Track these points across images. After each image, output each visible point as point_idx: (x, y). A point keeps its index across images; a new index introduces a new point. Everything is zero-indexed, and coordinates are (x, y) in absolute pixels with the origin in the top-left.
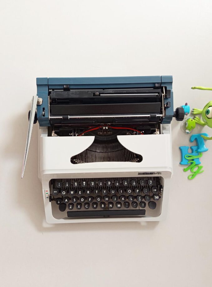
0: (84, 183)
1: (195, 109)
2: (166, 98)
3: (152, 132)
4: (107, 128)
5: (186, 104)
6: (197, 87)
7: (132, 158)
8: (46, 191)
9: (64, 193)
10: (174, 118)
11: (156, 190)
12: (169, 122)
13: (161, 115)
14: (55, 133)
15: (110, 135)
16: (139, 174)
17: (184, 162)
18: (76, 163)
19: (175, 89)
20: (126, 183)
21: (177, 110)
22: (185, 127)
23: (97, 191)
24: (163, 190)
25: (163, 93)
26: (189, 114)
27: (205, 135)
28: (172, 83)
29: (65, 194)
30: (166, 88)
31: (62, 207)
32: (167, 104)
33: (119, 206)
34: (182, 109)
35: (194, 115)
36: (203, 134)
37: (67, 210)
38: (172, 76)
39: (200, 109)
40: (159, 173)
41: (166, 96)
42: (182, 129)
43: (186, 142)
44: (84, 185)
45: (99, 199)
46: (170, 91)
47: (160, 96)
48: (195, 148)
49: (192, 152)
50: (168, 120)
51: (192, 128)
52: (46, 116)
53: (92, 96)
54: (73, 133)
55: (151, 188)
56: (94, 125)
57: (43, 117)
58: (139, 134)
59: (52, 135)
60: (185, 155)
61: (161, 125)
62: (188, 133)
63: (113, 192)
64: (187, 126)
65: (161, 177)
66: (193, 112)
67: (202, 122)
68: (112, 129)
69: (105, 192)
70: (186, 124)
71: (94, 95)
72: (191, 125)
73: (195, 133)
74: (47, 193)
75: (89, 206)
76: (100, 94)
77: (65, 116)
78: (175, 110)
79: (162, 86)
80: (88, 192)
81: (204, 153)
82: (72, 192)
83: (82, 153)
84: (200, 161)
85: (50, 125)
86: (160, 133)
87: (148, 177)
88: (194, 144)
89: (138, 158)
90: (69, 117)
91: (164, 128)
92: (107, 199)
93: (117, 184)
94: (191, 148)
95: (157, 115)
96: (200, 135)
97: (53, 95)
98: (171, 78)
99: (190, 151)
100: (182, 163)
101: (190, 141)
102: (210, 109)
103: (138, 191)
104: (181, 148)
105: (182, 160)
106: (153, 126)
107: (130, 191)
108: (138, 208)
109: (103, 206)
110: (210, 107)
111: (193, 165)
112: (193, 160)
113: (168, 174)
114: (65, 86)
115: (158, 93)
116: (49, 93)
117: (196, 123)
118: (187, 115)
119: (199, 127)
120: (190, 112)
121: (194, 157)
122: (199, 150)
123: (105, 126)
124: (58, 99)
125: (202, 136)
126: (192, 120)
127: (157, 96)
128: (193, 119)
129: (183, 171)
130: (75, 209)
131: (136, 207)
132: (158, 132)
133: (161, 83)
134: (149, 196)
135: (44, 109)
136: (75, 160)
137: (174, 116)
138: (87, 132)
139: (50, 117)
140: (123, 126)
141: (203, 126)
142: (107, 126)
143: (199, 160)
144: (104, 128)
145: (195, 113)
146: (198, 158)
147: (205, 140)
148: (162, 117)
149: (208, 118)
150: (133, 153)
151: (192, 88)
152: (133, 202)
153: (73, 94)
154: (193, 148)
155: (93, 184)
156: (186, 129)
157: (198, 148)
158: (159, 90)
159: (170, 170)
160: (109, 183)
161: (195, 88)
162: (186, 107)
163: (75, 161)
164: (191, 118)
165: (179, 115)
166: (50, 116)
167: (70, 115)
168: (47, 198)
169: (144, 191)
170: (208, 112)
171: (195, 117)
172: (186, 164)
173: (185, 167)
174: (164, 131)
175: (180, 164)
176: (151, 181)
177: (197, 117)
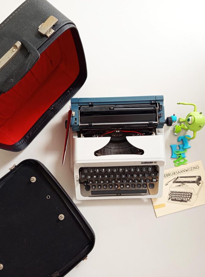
0: (104, 170)
1: (181, 118)
2: (159, 111)
3: (151, 134)
4: (119, 131)
5: (174, 115)
6: (181, 103)
7: (136, 152)
8: (77, 176)
9: (89, 177)
10: (165, 125)
11: (154, 175)
12: (162, 127)
13: (156, 122)
14: (83, 135)
15: (121, 137)
16: (142, 163)
17: (174, 156)
18: (98, 156)
19: (165, 104)
20: (133, 170)
21: (168, 118)
22: (174, 131)
23: (112, 176)
24: (159, 175)
25: (157, 107)
26: (177, 122)
27: (189, 136)
28: (163, 100)
30: (159, 104)
31: (88, 188)
32: (160, 114)
33: (128, 186)
34: (171, 118)
35: (180, 123)
36: (186, 136)
37: (91, 190)
38: (163, 96)
39: (184, 119)
40: (155, 162)
41: (159, 109)
42: (172, 133)
43: (175, 142)
44: (104, 171)
45: (113, 182)
46: (162, 105)
47: (155, 109)
48: (181, 146)
49: (180, 149)
50: (161, 125)
51: (179, 132)
52: (77, 124)
53: (108, 110)
54: (95, 135)
55: (151, 173)
56: (110, 130)
57: (75, 124)
58: (141, 135)
59: (81, 137)
60: (174, 151)
61: (157, 129)
62: (176, 135)
63: (124, 176)
64: (175, 130)
65: (157, 165)
66: (179, 120)
67: (186, 128)
68: (122, 132)
69: (118, 176)
70: (174, 129)
71: (110, 109)
72: (178, 130)
73: (181, 135)
74: (78, 178)
75: (106, 187)
76: (114, 108)
77: (91, 124)
78: (166, 119)
79: (156, 102)
80: (106, 176)
81: (188, 149)
82: (95, 177)
83: (101, 149)
84: (186, 155)
85: (79, 130)
86: (156, 135)
87: (148, 166)
88: (181, 143)
89: (141, 152)
90: (93, 124)
91: (159, 132)
92: (119, 182)
93: (127, 170)
94: (179, 146)
95: (153, 122)
96: (185, 137)
97: (82, 110)
98: (162, 97)
99: (178, 148)
100: (172, 157)
101: (178, 141)
102: (190, 118)
103: (141, 175)
104: (172, 146)
105: (172, 155)
106: (151, 130)
107: (135, 176)
108: (141, 189)
109: (116, 187)
110: (190, 116)
111: (181, 158)
112: (180, 154)
113: (162, 163)
114: (90, 104)
115: (154, 107)
116: (80, 108)
117: (182, 128)
118: (174, 122)
119: (184, 131)
120: (177, 120)
121: (181, 152)
122: (184, 147)
123: (118, 130)
124: (86, 112)
125: (186, 137)
126: (178, 126)
127: (153, 109)
128: (180, 125)
129: (173, 162)
130: (96, 190)
131: (140, 187)
132: (155, 134)
133: (156, 100)
134: (149, 179)
135: (76, 119)
136: (97, 153)
137: (165, 123)
138: (105, 134)
139: (80, 125)
140: (130, 130)
141: (187, 130)
142: (119, 130)
143: (184, 155)
144: (117, 131)
145: (180, 121)
146: (184, 153)
147: (189, 140)
148: (157, 124)
149: (189, 124)
150: (137, 148)
151: (177, 104)
152: (138, 184)
153: (95, 108)
154: (180, 146)
155: (109, 171)
156: (175, 132)
157: (184, 146)
158: (155, 105)
159: (163, 160)
160: (121, 170)
161: (179, 104)
162: (174, 117)
163: (97, 155)
164: (178, 125)
165: (169, 122)
167: (94, 123)
168: (77, 181)
169: (145, 176)
170: (189, 120)
171: (181, 124)
172: (175, 157)
173: (175, 160)
174: (158, 134)
175: (171, 157)
176: (150, 168)
177: (182, 124)
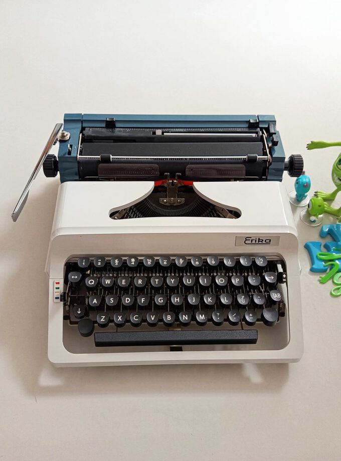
0: (133, 260)
1: (319, 191)
2: (269, 136)
8: (57, 283)
11: (272, 278)
13: (265, 157)
17: (318, 264)
20: (214, 262)
21: (292, 158)
23: (157, 280)
25: (264, 134)
29: (93, 283)
44: (133, 264)
45: (161, 300)
47: (260, 136)
52: (73, 155)
57: (67, 156)
60: (316, 252)
62: (314, 222)
63: (189, 282)
64: (310, 208)
72: (318, 204)
74: (58, 288)
77: (105, 155)
79: (260, 126)
80: (140, 281)
82: (108, 281)
88: (329, 239)
90: (112, 157)
92: (177, 300)
94: (324, 246)
95: (258, 157)
97: (88, 132)
98: (272, 117)
100: (314, 266)
101: (322, 237)
103: (237, 280)
105: (312, 263)
107: (222, 281)
109: (169, 317)
111: (335, 269)
112: (332, 260)
114: (108, 119)
116: (83, 129)
129: (319, 284)
133: (259, 122)
135: (70, 146)
137: (286, 169)
139: (78, 156)
148: (267, 162)
151: (308, 146)
154: (329, 245)
155: (149, 263)
156: (311, 216)
158: (258, 130)
166: (80, 155)
168: (56, 298)
169: (250, 281)
170: (340, 161)
175: (311, 270)
176: (262, 260)
